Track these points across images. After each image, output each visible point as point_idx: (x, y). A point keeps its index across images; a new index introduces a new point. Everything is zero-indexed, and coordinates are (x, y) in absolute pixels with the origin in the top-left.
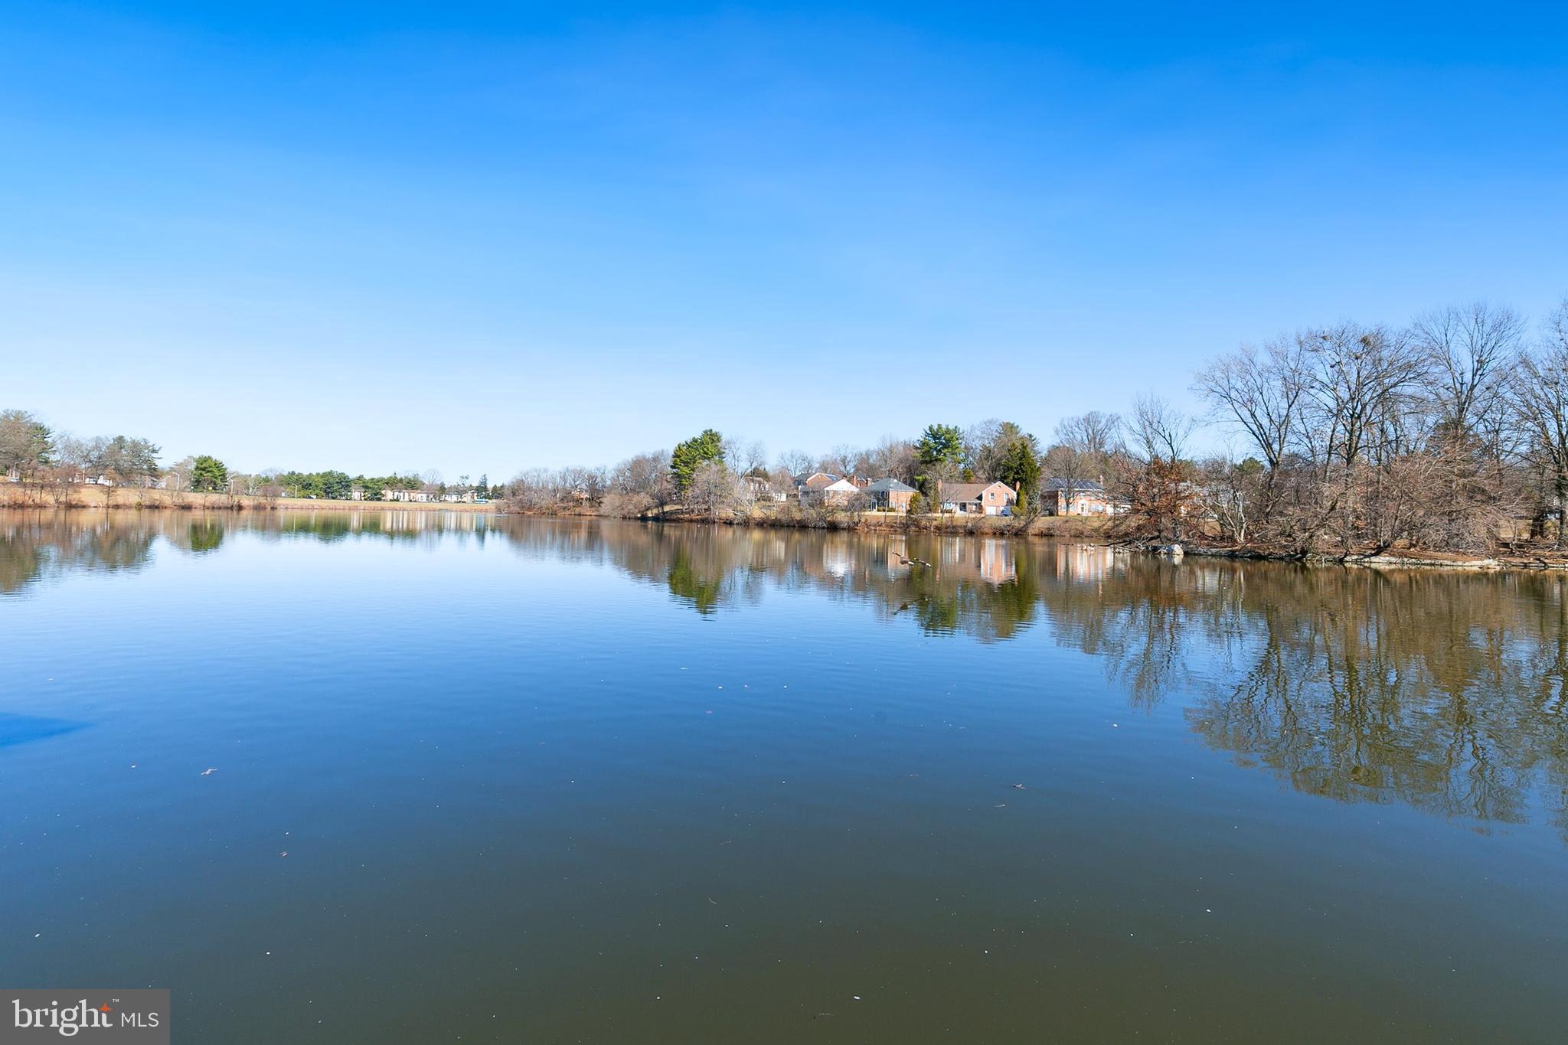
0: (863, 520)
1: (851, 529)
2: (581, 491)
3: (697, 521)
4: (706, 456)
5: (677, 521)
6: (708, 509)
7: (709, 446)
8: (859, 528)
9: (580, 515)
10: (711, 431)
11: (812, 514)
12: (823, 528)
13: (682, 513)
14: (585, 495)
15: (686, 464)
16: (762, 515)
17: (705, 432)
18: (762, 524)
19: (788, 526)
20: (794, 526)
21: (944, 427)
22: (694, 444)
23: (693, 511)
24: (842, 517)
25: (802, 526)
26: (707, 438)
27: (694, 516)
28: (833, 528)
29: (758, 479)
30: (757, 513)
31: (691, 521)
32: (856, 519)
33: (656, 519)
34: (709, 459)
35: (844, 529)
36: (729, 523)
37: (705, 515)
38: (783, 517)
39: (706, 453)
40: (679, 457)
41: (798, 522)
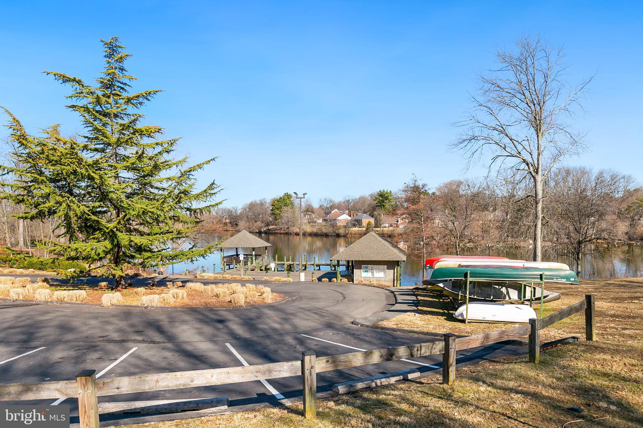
0: (350, 232)
1: (345, 236)
2: (226, 219)
3: (283, 234)
4: (286, 205)
5: (275, 233)
6: (288, 228)
7: (287, 201)
8: (348, 235)
9: (227, 231)
10: (287, 193)
11: (330, 230)
12: (334, 236)
13: (277, 230)
14: (228, 221)
15: (278, 209)
16: (311, 231)
17: (285, 194)
18: (311, 235)
19: (321, 235)
20: (323, 235)
21: (386, 191)
22: (280, 200)
23: (281, 229)
24: (342, 231)
25: (326, 235)
26: (286, 197)
27: (282, 231)
28: (338, 236)
29: (309, 213)
30: (309, 229)
31: (281, 234)
32: (347, 232)
33: (265, 233)
34: (287, 206)
35: (342, 236)
36: (297, 234)
37: (287, 231)
38: (319, 232)
39: (286, 204)
40: (274, 206)
41: (325, 233)
